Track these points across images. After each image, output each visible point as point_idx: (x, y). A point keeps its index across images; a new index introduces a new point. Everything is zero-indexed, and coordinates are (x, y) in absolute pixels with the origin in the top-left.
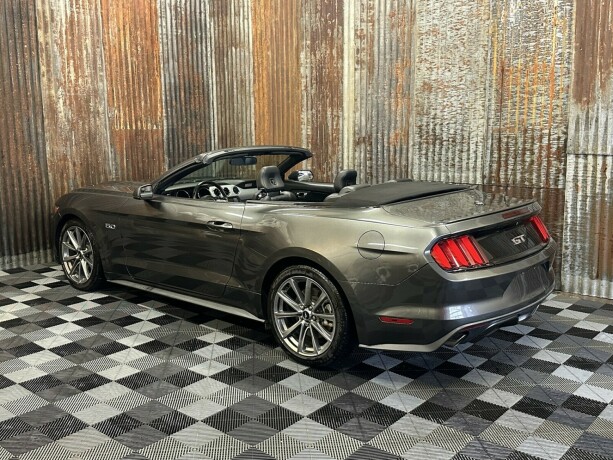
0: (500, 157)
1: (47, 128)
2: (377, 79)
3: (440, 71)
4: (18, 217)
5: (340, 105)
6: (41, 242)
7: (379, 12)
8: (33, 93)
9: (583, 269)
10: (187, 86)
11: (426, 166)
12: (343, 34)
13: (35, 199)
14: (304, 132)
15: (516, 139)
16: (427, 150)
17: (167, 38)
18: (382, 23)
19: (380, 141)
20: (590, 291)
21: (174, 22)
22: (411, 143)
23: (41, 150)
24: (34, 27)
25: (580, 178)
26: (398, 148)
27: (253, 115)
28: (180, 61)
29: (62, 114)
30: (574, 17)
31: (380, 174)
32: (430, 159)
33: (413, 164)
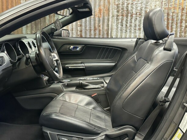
0: (168, 24)
11: (121, 30)
15: (177, 14)
16: (122, 20)
22: (111, 16)
26: (101, 19)
32: (124, 25)
33: (112, 29)
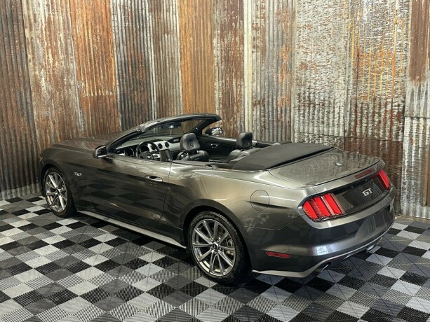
0: (356, 118)
1: (33, 99)
2: (268, 60)
3: (313, 55)
4: (15, 162)
5: (242, 77)
6: (32, 179)
7: (269, 11)
8: (23, 74)
9: (416, 199)
10: (133, 62)
11: (304, 123)
12: (243, 27)
13: (27, 149)
14: (217, 96)
15: (368, 105)
16: (304, 111)
17: (118, 29)
18: (271, 19)
19: (271, 104)
20: (421, 214)
21: (123, 17)
22: (293, 106)
23: (30, 114)
24: (22, 27)
25: (414, 134)
26: (283, 109)
27: (180, 83)
28: (128, 45)
29: (45, 88)
30: (410, 18)
31: (271, 127)
32: (306, 118)
33: (294, 120)
